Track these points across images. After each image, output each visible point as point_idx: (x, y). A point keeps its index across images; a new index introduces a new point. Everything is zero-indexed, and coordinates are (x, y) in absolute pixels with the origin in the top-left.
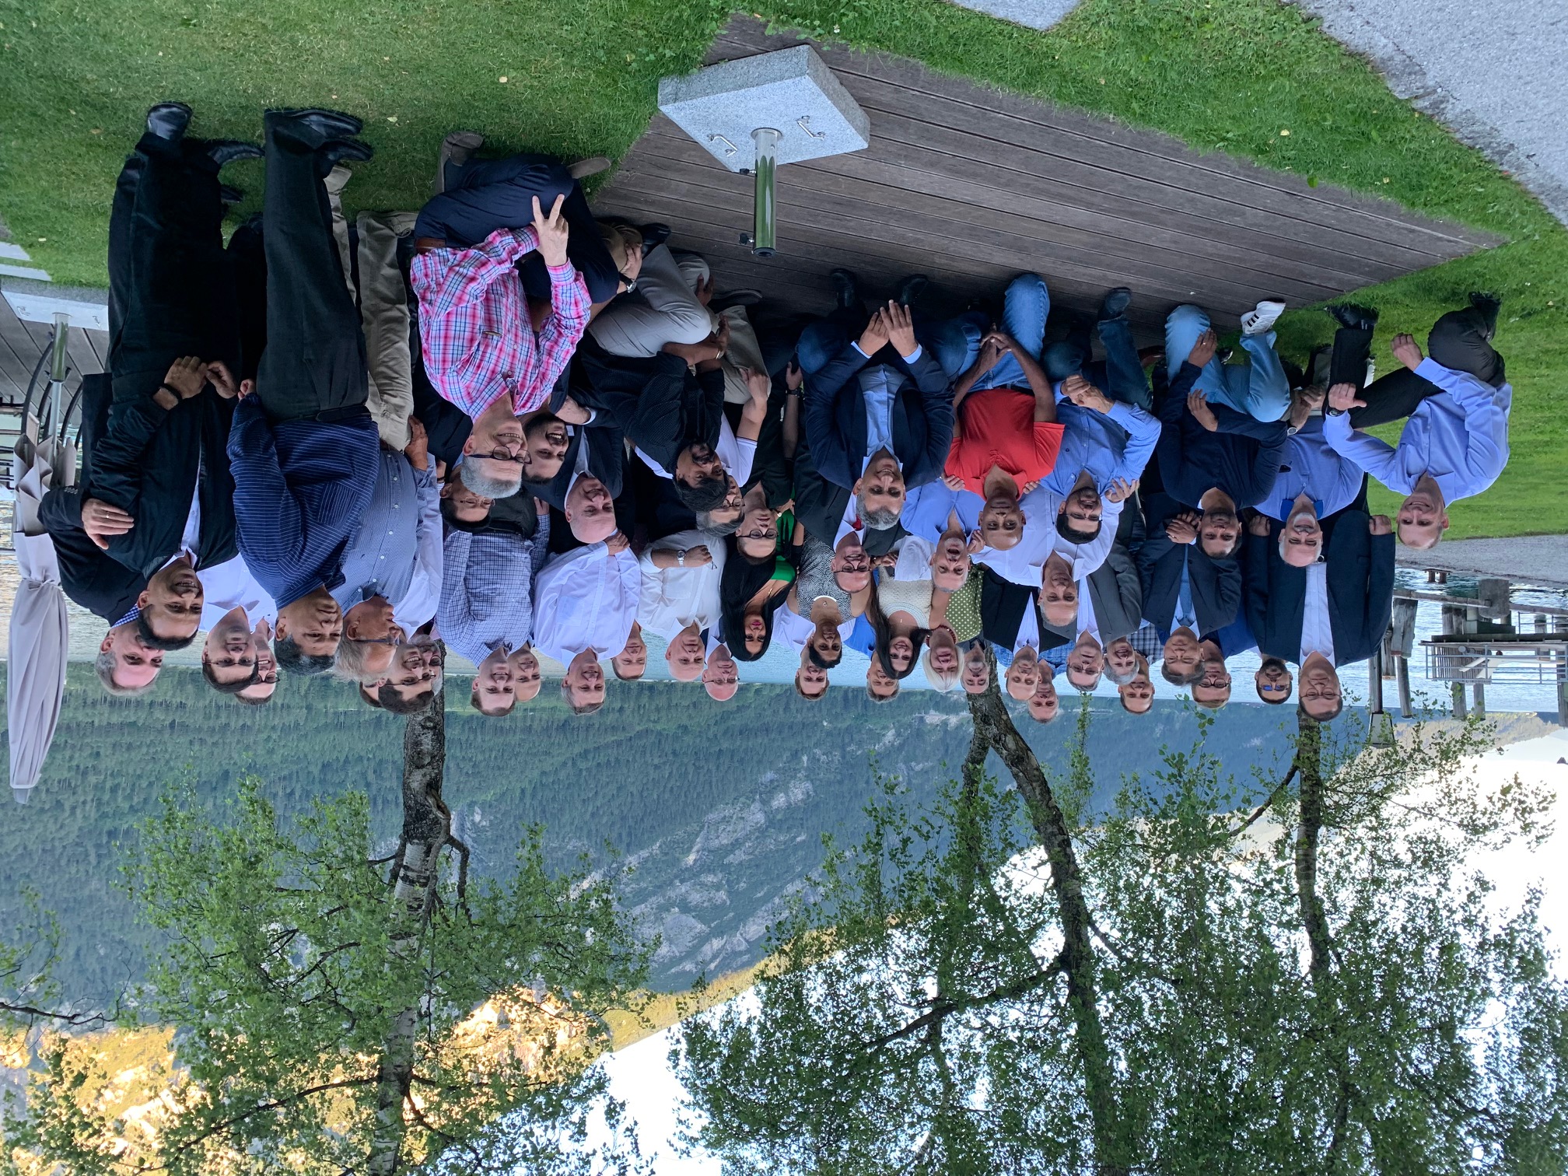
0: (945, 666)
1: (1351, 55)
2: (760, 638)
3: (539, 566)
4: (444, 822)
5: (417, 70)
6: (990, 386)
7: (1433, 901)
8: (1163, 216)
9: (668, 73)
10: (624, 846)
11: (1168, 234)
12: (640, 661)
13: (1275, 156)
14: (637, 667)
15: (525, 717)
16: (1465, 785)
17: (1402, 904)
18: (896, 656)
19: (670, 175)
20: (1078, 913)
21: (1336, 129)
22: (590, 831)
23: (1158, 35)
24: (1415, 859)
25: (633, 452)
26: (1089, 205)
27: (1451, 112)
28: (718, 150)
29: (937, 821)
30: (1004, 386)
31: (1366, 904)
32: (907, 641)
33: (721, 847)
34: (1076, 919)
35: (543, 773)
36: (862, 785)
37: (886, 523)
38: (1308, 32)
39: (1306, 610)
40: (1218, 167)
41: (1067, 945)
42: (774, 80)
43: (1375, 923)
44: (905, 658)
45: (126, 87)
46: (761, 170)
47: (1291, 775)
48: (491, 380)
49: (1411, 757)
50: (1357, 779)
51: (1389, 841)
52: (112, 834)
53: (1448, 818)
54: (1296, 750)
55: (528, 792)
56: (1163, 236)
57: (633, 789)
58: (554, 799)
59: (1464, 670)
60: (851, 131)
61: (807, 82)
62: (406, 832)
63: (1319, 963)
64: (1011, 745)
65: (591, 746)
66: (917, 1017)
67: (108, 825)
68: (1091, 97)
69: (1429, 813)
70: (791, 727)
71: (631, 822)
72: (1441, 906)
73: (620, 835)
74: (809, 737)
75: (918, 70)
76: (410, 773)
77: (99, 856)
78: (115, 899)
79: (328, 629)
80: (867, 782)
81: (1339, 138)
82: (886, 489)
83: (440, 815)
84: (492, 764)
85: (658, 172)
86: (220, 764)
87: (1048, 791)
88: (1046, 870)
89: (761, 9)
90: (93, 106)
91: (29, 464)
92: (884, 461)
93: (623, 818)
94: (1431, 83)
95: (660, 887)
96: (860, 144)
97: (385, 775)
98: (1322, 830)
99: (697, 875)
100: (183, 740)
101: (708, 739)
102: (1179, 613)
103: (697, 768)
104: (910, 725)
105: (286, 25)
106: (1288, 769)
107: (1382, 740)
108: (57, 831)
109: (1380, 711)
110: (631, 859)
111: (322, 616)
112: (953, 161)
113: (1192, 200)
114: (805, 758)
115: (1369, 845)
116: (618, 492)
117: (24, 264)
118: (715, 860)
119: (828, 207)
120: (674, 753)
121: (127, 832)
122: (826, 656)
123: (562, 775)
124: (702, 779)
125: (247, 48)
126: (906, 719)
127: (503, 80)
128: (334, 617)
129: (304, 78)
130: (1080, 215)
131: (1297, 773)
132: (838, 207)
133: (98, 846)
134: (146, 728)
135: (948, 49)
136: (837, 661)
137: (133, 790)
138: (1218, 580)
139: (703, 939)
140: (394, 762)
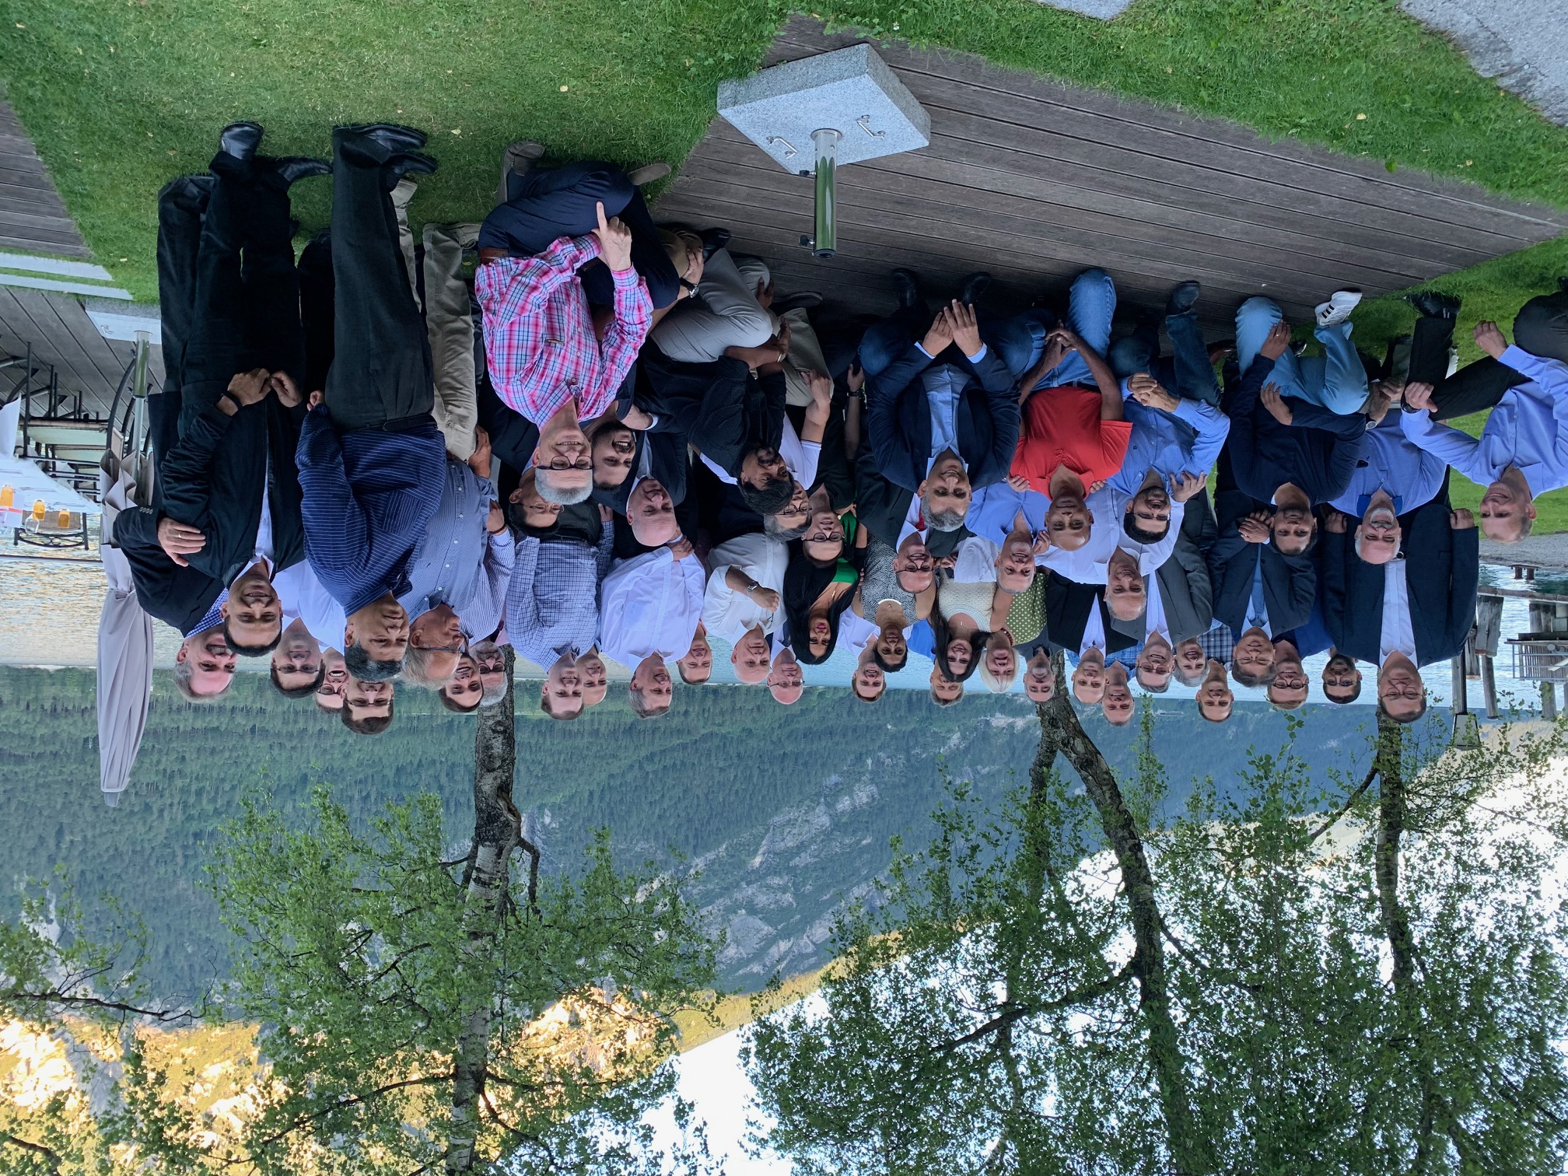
0: (1002, 669)
1: (1432, 33)
2: (824, 642)
3: (604, 572)
4: (514, 825)
5: (480, 82)
6: (1055, 384)
7: (1523, 909)
8: (1233, 208)
9: (728, 76)
10: (691, 847)
11: (1238, 225)
12: (705, 664)
13: (1352, 141)
14: (702, 670)
15: (592, 721)
16: (1554, 788)
17: (1489, 910)
18: (953, 659)
19: (730, 179)
20: (1150, 919)
21: (1414, 112)
22: (657, 833)
23: (1227, 21)
24: (1502, 865)
25: (696, 457)
26: (1156, 198)
27: (1539, 89)
28: (777, 152)
29: (1005, 827)
30: (1070, 384)
31: (1450, 911)
32: (965, 643)
33: (787, 850)
34: (1148, 924)
35: (611, 776)
36: (927, 789)
37: (952, 524)
38: (1386, 11)
39: (1386, 609)
40: (1290, 155)
41: (1140, 951)
42: (834, 80)
43: (1461, 930)
44: (963, 661)
45: (200, 108)
46: (821, 171)
47: (1371, 778)
48: (556, 387)
49: (1497, 759)
50: (1440, 782)
51: (1475, 846)
52: (197, 836)
53: (1537, 822)
54: (1375, 752)
55: (596, 796)
56: (1233, 227)
57: (699, 792)
58: (621, 801)
59: (1554, 669)
60: (911, 129)
61: (867, 81)
62: (478, 835)
63: (1402, 971)
64: (1080, 748)
65: (656, 748)
66: (987, 1021)
67: (194, 827)
68: (1156, 86)
69: (1518, 816)
70: (855, 730)
71: (697, 824)
72: (1530, 914)
73: (687, 837)
74: (873, 740)
75: (979, 66)
76: (482, 776)
77: (186, 857)
78: (201, 899)
79: (394, 635)
80: (932, 786)
81: (1418, 119)
82: (951, 490)
83: (511, 817)
84: (561, 767)
85: (718, 177)
86: (299, 768)
87: (1119, 795)
88: (1117, 875)
89: (820, 8)
90: (170, 128)
91: (115, 479)
92: (949, 462)
93: (690, 821)
94: (1517, 60)
95: (727, 889)
96: (921, 141)
97: (457, 778)
98: (1404, 835)
99: (762, 878)
100: (264, 744)
101: (773, 742)
102: (1250, 613)
103: (762, 771)
104: (976, 729)
105: (350, 42)
106: (1368, 772)
107: (1466, 742)
108: (147, 832)
109: (1465, 712)
110: (697, 861)
111: (388, 622)
112: (1016, 157)
113: (1261, 190)
114: (869, 761)
115: (1454, 850)
116: (681, 499)
117: (106, 284)
118: (780, 863)
119: (889, 206)
120: (739, 756)
121: (212, 834)
122: (889, 659)
123: (629, 777)
124: (766, 781)
125: (315, 65)
126: (973, 722)
127: (564, 89)
128: (400, 622)
129: (370, 93)
130: (1148, 208)
131: (1377, 776)
132: (899, 207)
133: (185, 847)
134: (228, 733)
135: (1009, 43)
136: (902, 664)
137: (217, 793)
138: (1291, 579)
139: (771, 941)
140: (466, 766)
